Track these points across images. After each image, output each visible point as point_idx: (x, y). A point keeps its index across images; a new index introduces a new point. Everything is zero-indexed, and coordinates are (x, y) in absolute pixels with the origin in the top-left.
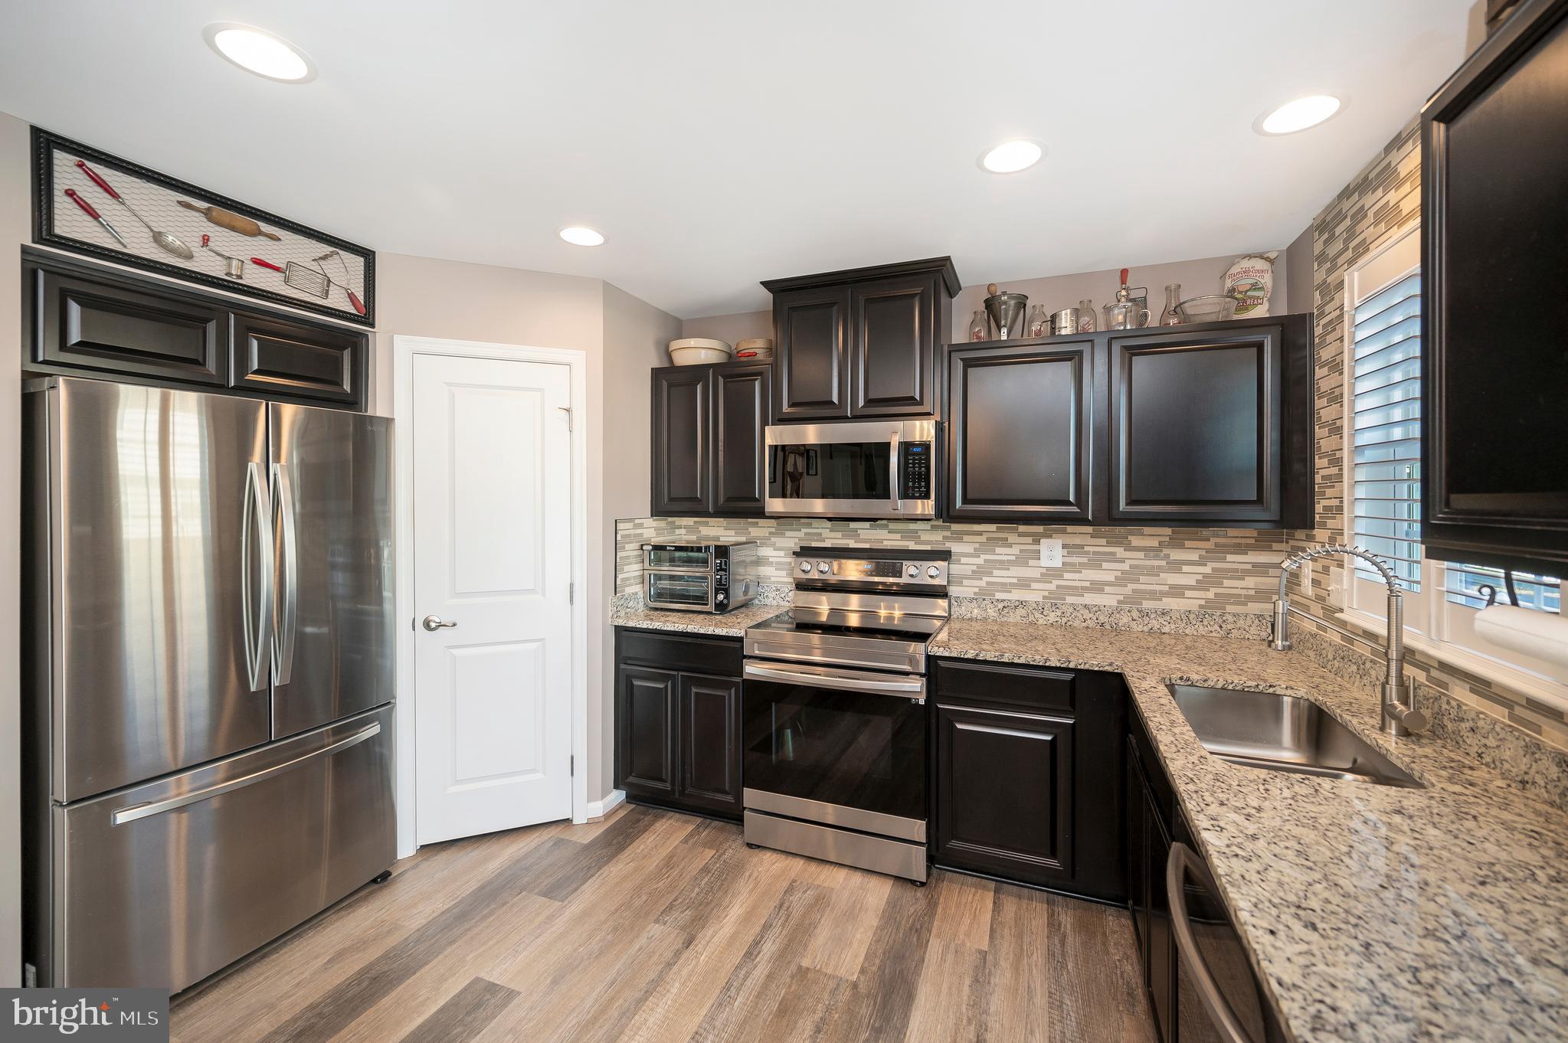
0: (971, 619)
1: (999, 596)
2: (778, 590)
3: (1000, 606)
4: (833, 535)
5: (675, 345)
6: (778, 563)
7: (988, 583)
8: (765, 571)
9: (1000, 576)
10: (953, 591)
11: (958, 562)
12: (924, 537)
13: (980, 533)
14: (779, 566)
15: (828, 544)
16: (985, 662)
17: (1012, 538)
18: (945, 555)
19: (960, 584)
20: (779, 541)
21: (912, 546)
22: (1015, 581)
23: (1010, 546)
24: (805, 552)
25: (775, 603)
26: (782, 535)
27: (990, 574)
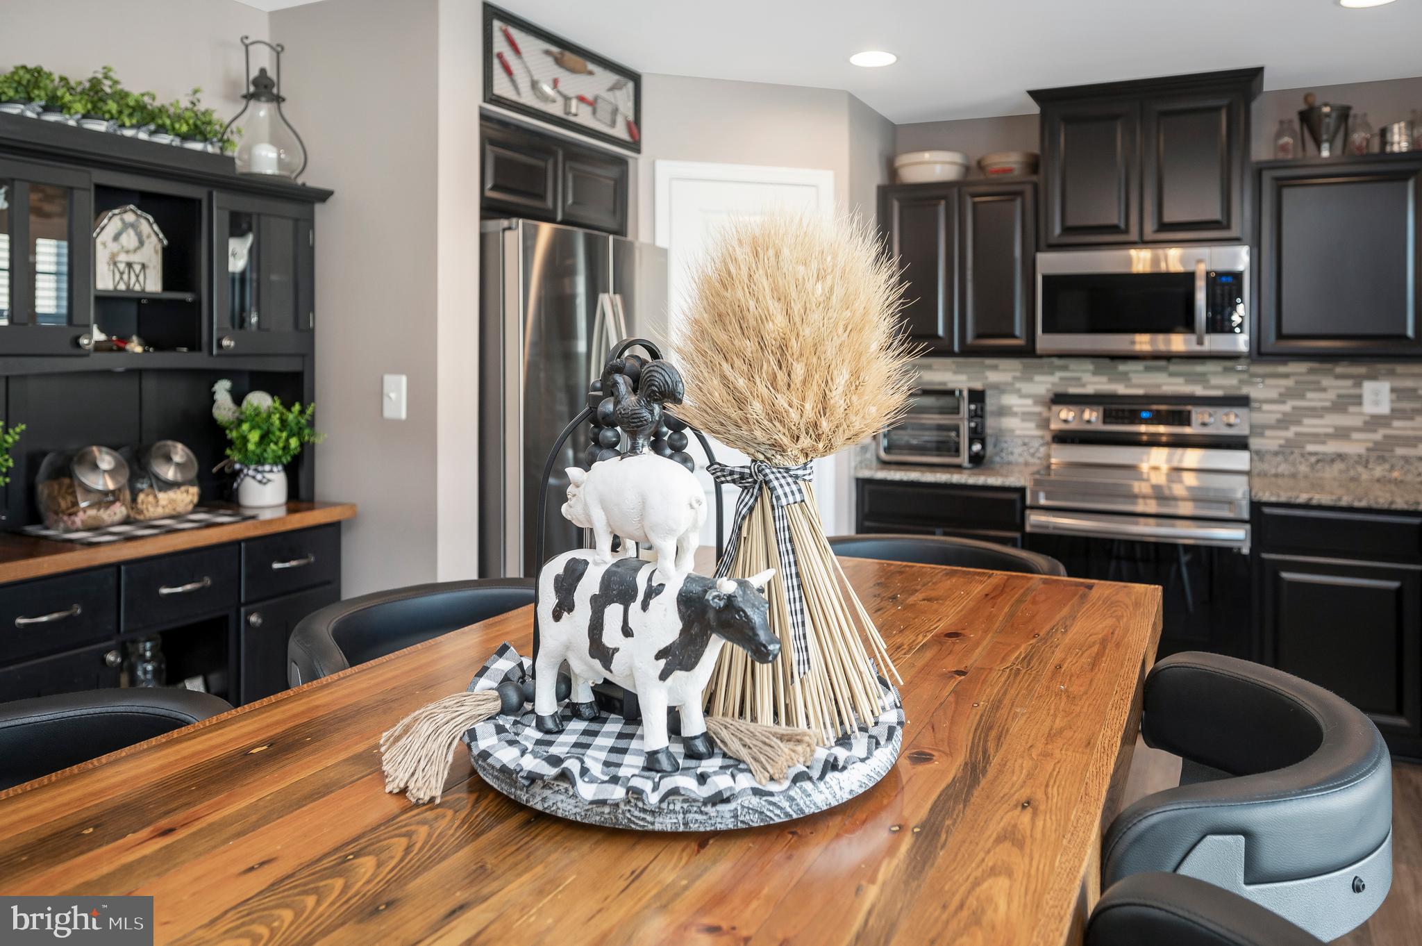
0: (1276, 475)
1: (1310, 448)
2: (1025, 444)
3: (1313, 459)
4: (1096, 379)
5: (903, 160)
6: (1024, 414)
7: (1297, 434)
8: (1010, 423)
9: (1311, 425)
10: (1254, 443)
11: (1259, 409)
12: (1214, 381)
13: (1286, 376)
14: (1026, 416)
15: (1090, 390)
16: (1320, 507)
17: (1326, 382)
18: (1242, 401)
19: (1262, 435)
20: (1026, 387)
21: (1199, 391)
22: (1330, 430)
23: (1324, 390)
24: (1061, 399)
25: (1021, 460)
26: (1030, 380)
27: (1299, 423)
